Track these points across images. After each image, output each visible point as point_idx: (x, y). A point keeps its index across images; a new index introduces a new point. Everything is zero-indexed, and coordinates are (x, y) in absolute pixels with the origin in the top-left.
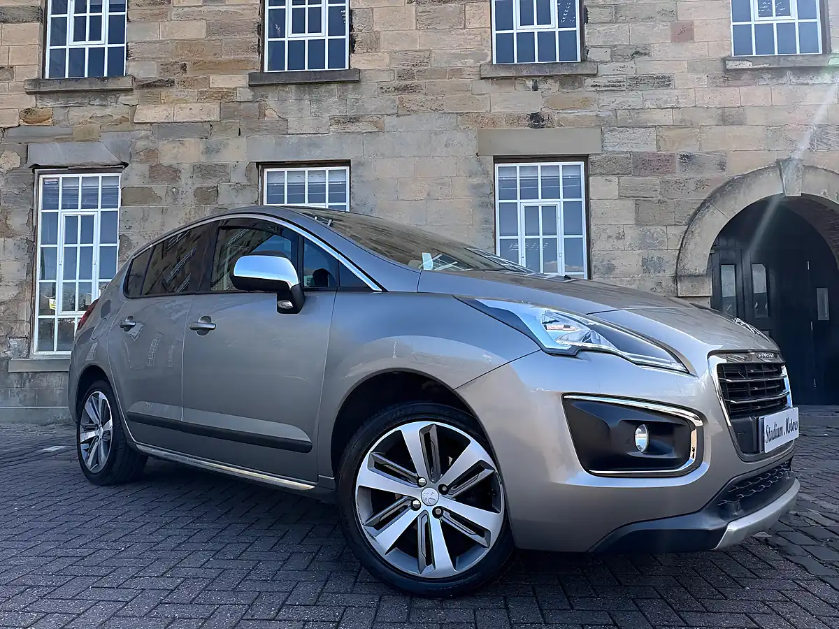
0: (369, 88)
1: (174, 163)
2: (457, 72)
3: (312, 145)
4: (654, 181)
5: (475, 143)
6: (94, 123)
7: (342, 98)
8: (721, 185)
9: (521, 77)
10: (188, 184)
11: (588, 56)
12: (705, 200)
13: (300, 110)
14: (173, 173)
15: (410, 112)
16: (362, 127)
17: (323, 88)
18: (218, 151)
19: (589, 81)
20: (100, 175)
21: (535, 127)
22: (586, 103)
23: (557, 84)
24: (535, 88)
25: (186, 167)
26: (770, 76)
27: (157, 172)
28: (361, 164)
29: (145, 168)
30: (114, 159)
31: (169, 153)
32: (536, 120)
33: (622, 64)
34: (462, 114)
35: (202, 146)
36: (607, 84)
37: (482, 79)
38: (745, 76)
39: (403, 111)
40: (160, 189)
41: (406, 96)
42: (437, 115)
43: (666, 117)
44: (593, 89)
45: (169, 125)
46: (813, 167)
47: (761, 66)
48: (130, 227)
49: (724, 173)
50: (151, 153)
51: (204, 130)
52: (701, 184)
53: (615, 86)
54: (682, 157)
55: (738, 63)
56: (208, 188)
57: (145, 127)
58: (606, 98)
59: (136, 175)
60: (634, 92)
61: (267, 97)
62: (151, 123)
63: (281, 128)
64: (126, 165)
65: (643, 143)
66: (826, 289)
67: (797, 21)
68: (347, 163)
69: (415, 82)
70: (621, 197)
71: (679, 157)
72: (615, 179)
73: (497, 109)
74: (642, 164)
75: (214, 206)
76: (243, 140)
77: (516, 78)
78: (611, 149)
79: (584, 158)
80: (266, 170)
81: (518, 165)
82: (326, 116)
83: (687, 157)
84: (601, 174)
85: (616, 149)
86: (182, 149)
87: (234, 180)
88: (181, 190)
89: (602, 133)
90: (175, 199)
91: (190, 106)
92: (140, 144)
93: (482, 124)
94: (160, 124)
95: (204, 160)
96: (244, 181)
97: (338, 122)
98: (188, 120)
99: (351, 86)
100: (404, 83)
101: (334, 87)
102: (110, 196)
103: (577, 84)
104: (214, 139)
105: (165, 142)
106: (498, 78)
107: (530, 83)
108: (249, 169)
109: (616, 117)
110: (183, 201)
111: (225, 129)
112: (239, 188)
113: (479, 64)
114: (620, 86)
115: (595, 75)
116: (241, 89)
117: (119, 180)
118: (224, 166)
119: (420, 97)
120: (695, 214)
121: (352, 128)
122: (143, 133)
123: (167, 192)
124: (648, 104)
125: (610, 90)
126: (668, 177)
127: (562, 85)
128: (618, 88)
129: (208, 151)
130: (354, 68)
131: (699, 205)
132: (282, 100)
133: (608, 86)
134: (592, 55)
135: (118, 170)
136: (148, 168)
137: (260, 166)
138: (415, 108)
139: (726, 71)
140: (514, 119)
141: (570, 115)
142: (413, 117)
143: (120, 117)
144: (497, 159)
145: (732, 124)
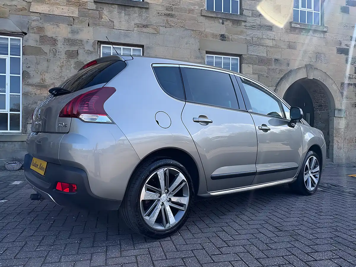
0: (153, 12)
1: (54, 36)
2: (191, 11)
3: (126, 36)
4: (265, 68)
5: (198, 44)
6: (6, 8)
7: (140, 15)
8: (288, 72)
9: (217, 17)
10: (62, 48)
11: (243, 13)
12: (282, 77)
13: (120, 18)
14: (54, 41)
15: (171, 26)
16: (150, 30)
17: (131, 9)
18: (78, 33)
19: (243, 24)
20: (9, 37)
21: (222, 40)
22: (242, 32)
23: (231, 23)
24: (223, 24)
25: (60, 39)
26: (305, 32)
27: (44, 39)
28: (148, 48)
29: (37, 37)
30: (18, 30)
31: (50, 30)
32: (223, 37)
33: (256, 18)
34: (193, 30)
35: (69, 29)
36: (250, 26)
37: (202, 16)
38: (297, 31)
39: (168, 25)
40: (46, 48)
41: (170, 19)
42: (183, 29)
43: (270, 43)
44: (245, 27)
45: (51, 16)
46: (316, 68)
47: (303, 27)
48: (29, 67)
49: (288, 68)
50: (40, 29)
51: (70, 21)
52: (281, 71)
53: (253, 27)
54: (276, 59)
55: (295, 25)
56: (73, 51)
57: (36, 14)
58: (249, 32)
59: (32, 39)
60: (259, 31)
61: (103, 9)
62: (40, 13)
63: (111, 25)
64: (26, 34)
65: (262, 53)
66: (309, 114)
67: (313, 12)
68: (142, 46)
69: (173, 13)
70: (253, 73)
71: (274, 59)
72: (251, 65)
73: (208, 30)
74: (262, 61)
75: (76, 60)
76: (91, 29)
77: (215, 18)
78: (250, 53)
79: (240, 56)
80: (102, 45)
81: (214, 56)
82: (133, 23)
83: (277, 59)
84: (246, 63)
85: (252, 53)
86: (58, 29)
87: (87, 48)
88: (58, 50)
89: (247, 46)
90: (55, 55)
91: (62, 7)
92: (34, 24)
93: (201, 36)
94: (45, 15)
95: (70, 36)
96: (91, 49)
97: (138, 27)
98: (61, 15)
99: (144, 10)
100: (169, 12)
101: (136, 9)
102: (15, 49)
103: (239, 24)
104: (75, 27)
105: (49, 24)
106: (208, 17)
107: (221, 21)
108: (94, 44)
109: (253, 40)
110: (59, 56)
111: (82, 22)
112: (90, 53)
113: (200, 9)
114: (254, 27)
115: (245, 21)
116: (90, 3)
117: (21, 42)
118: (81, 41)
119: (175, 20)
120: (278, 83)
121: (145, 30)
122: (35, 18)
123: (50, 51)
124: (264, 37)
125: (251, 29)
126: (270, 67)
127: (233, 24)
128: (254, 28)
129: (73, 32)
130: (146, 2)
131: (279, 79)
132: (111, 12)
133: (250, 27)
134: (245, 12)
135: (21, 36)
136: (39, 37)
137: (99, 43)
138: (173, 25)
139: (291, 27)
140: (214, 36)
141: (235, 37)
142: (172, 29)
143: (21, 7)
144: (207, 52)
145: (292, 49)
